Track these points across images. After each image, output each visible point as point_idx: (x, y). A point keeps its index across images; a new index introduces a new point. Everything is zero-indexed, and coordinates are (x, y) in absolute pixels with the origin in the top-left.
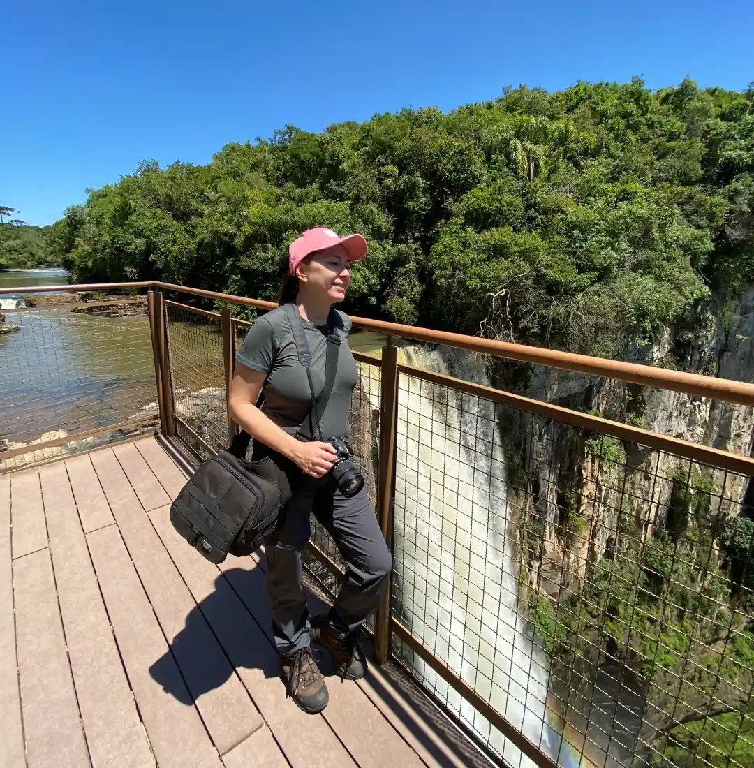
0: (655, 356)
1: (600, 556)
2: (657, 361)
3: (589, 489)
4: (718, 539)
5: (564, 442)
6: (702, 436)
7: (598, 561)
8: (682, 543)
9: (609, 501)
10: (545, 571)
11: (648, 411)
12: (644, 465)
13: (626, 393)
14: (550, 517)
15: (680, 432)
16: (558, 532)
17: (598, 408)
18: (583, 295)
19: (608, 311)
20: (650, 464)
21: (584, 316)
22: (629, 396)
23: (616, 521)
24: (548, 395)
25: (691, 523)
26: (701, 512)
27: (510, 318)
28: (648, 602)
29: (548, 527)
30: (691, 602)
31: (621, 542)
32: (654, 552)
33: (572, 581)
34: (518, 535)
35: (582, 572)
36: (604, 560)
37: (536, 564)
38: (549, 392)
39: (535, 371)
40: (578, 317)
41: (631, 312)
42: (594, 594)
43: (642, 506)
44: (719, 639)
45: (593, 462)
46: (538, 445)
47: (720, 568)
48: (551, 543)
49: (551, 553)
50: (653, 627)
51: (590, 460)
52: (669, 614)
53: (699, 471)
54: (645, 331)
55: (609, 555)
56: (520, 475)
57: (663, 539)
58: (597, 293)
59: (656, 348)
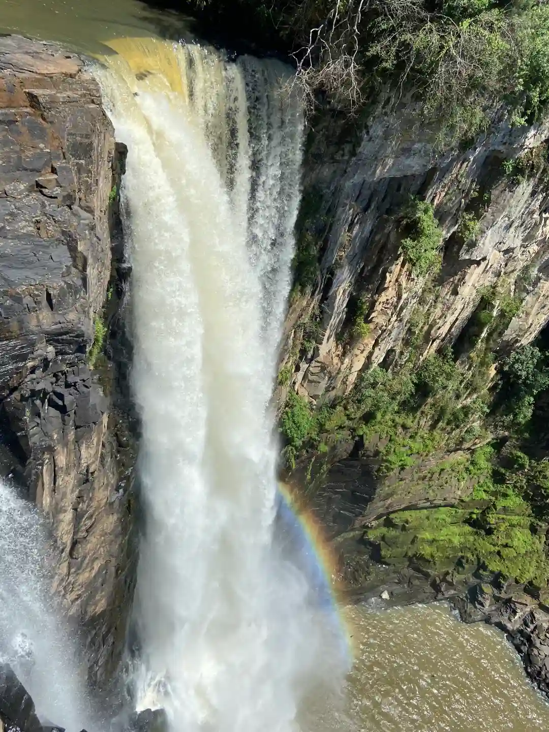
0: (527, 143)
1: (375, 365)
2: (526, 150)
3: (389, 295)
4: (499, 364)
5: (377, 238)
6: (533, 255)
7: (372, 370)
8: (463, 362)
9: (404, 311)
10: (312, 374)
11: (488, 215)
12: (457, 277)
13: (473, 187)
14: (334, 321)
15: (512, 246)
16: (339, 338)
17: (433, 200)
18: (470, 24)
19: (493, 61)
20: (463, 279)
21: (459, 59)
22: (475, 191)
23: (405, 332)
24: (378, 171)
25: (480, 345)
26: (495, 336)
27: (357, 35)
28: (408, 411)
29: (328, 331)
30: (448, 416)
31: (402, 353)
32: (431, 368)
33: (339, 385)
34: (293, 335)
35: (352, 378)
36: (378, 369)
37: (304, 366)
38: (380, 168)
39: (371, 132)
40: (452, 58)
41: (522, 70)
42: (357, 400)
43: (438, 321)
44: (460, 449)
45: (403, 265)
46: (344, 236)
47: (488, 390)
48: (328, 347)
49: (324, 356)
50: (403, 433)
51: (400, 264)
52: (424, 423)
53: (512, 294)
54: (528, 105)
55: (384, 365)
56: (312, 269)
57: (445, 356)
58: (491, 27)
59: (532, 132)
